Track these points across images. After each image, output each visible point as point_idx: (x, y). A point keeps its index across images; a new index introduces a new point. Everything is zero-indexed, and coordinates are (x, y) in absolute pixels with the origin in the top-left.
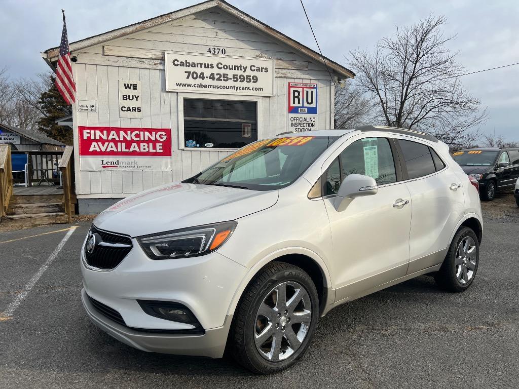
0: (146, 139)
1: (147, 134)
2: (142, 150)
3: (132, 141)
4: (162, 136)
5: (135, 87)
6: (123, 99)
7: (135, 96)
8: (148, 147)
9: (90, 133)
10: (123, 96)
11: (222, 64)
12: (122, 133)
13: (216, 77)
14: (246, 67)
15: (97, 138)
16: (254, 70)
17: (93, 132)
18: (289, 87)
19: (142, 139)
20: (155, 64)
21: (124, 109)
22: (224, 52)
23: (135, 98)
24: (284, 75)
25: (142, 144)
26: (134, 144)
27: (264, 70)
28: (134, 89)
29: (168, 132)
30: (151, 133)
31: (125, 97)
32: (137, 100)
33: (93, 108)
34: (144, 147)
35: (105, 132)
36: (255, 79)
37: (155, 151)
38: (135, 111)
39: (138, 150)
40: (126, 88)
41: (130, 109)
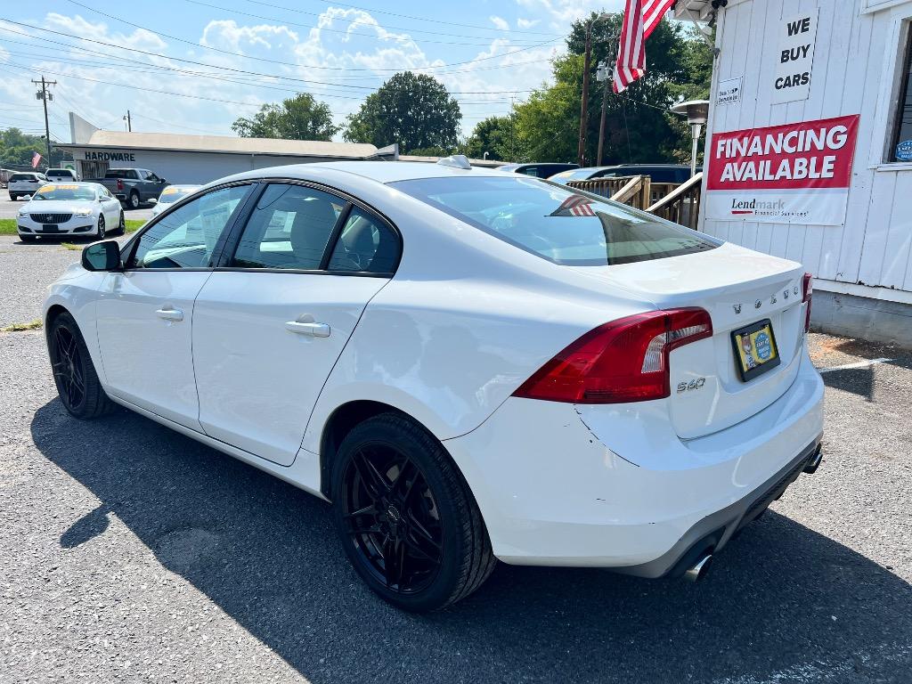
0: (808, 148)
1: (811, 133)
2: (796, 176)
3: (784, 154)
4: (839, 138)
5: (804, 25)
6: (783, 61)
7: (803, 47)
8: (808, 167)
9: (724, 145)
10: (783, 52)
12: (770, 138)
15: (734, 155)
17: (729, 141)
19: (800, 149)
21: (779, 84)
23: (801, 52)
25: (798, 161)
26: (785, 163)
28: (803, 30)
29: (851, 122)
30: (818, 133)
31: (786, 56)
32: (804, 56)
33: (736, 93)
34: (802, 169)
35: (746, 140)
37: (817, 176)
38: (798, 84)
39: (789, 177)
40: (790, 34)
41: (790, 82)
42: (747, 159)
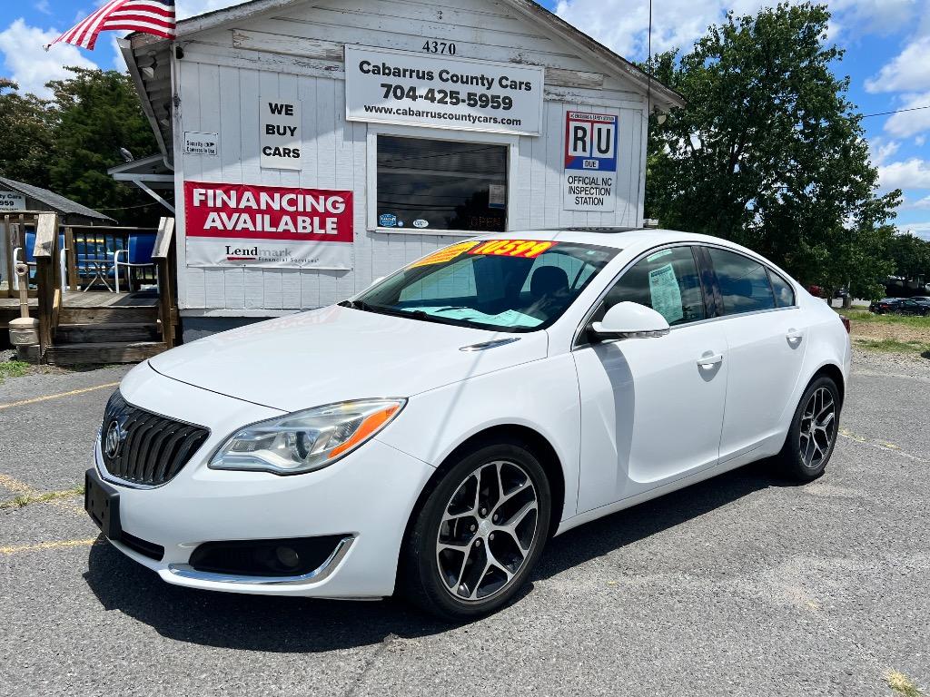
0: (309, 209)
1: (309, 199)
2: (300, 230)
3: (283, 212)
5: (288, 110)
6: (268, 133)
7: (289, 128)
8: (312, 224)
9: (206, 195)
10: (268, 126)
11: (448, 73)
12: (264, 197)
13: (438, 96)
14: (493, 80)
15: (219, 204)
16: (506, 86)
17: (210, 192)
18: (568, 120)
19: (301, 209)
20: (327, 69)
21: (268, 151)
22: (452, 50)
23: (288, 131)
24: (559, 98)
25: (300, 219)
26: (286, 218)
27: (523, 86)
28: (287, 114)
29: (348, 197)
30: (317, 199)
31: (270, 129)
32: (292, 135)
33: (213, 148)
34: (304, 225)
35: (233, 193)
36: (508, 104)
37: (322, 232)
38: (289, 156)
39: (293, 230)
40: (273, 112)
41: (279, 152)
42: (237, 210)
